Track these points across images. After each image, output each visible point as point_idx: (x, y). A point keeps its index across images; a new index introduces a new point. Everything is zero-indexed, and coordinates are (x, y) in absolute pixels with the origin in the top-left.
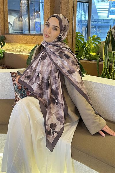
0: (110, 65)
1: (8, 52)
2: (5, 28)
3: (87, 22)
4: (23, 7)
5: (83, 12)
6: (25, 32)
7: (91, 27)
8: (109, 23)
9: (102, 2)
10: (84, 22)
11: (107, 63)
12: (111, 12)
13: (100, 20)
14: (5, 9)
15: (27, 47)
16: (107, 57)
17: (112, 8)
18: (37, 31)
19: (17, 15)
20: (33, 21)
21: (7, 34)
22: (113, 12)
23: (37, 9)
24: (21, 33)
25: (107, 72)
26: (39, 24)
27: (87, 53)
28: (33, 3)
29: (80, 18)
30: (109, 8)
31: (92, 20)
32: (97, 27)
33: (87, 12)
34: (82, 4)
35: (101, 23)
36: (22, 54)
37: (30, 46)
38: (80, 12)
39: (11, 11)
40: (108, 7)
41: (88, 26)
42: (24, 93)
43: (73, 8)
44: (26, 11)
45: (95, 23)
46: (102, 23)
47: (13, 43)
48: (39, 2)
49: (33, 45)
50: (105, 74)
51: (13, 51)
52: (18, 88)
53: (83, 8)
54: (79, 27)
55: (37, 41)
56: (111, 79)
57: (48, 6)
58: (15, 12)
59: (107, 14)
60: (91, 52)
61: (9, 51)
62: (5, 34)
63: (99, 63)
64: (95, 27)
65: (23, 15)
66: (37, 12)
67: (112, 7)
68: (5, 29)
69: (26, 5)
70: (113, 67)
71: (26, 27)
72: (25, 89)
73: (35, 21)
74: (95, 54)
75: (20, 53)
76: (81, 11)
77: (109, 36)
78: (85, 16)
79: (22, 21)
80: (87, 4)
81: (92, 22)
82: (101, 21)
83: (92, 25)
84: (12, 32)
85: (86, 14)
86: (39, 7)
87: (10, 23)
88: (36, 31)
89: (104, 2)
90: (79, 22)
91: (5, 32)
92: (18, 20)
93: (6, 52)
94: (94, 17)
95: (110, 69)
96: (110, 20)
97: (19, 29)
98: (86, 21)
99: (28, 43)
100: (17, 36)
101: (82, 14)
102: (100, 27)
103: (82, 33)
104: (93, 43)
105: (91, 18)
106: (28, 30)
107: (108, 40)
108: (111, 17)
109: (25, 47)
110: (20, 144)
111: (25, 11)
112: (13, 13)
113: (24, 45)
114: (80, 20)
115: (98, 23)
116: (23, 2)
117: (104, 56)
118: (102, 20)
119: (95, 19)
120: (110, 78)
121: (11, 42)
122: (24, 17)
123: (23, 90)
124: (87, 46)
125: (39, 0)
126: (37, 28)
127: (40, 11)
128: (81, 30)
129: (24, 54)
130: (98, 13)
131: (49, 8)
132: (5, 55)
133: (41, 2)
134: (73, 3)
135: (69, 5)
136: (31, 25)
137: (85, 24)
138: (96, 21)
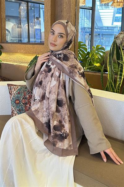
0: (115, 77)
1: (5, 62)
2: (2, 37)
3: (90, 29)
4: (22, 13)
5: (86, 19)
6: (24, 39)
7: (94, 34)
8: (114, 30)
10: (87, 29)
11: (112, 75)
13: (104, 27)
14: (2, 16)
15: (26, 57)
16: (111, 69)
19: (16, 21)
20: (32, 28)
21: (3, 43)
22: (118, 19)
23: (37, 16)
24: (20, 42)
25: (112, 85)
26: (39, 31)
27: (90, 64)
28: (33, 9)
29: (83, 25)
30: (114, 15)
31: (96, 27)
32: (101, 35)
33: (90, 19)
34: (85, 11)
35: (105, 30)
36: (20, 64)
37: (29, 55)
38: (83, 19)
39: (9, 18)
40: (112, 14)
41: (91, 34)
42: (22, 108)
43: (75, 17)
44: (26, 17)
45: (99, 30)
46: (107, 30)
48: (40, 8)
49: (32, 55)
50: (110, 87)
51: (10, 61)
52: (15, 102)
53: (86, 15)
54: (82, 34)
55: (36, 50)
56: (116, 93)
57: (49, 14)
59: (112, 22)
60: (95, 62)
61: (7, 61)
63: (104, 75)
64: (99, 35)
65: (22, 21)
66: (38, 18)
67: (117, 14)
69: (26, 11)
70: (118, 80)
71: (25, 34)
72: (23, 103)
73: (35, 28)
74: (99, 65)
75: (18, 63)
77: (114, 47)
78: (88, 23)
79: (21, 28)
80: (90, 10)
81: (95, 29)
82: (105, 28)
83: (97, 32)
84: (10, 40)
85: (89, 21)
86: (38, 14)
87: (8, 30)
88: (36, 38)
89: (107, 9)
90: (82, 29)
91: (2, 41)
93: (3, 62)
94: (97, 24)
95: (115, 82)
96: (115, 27)
97: (17, 36)
99: (27, 53)
100: (15, 45)
101: (85, 21)
102: (104, 35)
103: (86, 41)
104: (97, 54)
105: (95, 25)
106: (27, 38)
107: (112, 51)
109: (23, 57)
112: (12, 19)
113: (23, 55)
114: (83, 27)
115: (102, 30)
116: (22, 8)
117: (108, 68)
118: (106, 27)
119: (99, 26)
120: (115, 91)
121: (9, 52)
122: (23, 23)
123: (20, 105)
124: (90, 56)
125: (40, 6)
126: (37, 35)
127: (40, 18)
128: (84, 37)
129: (22, 64)
130: (102, 20)
131: (50, 16)
132: (2, 65)
133: (42, 8)
134: (75, 11)
135: (71, 14)
136: (31, 32)
137: (88, 31)
138: (100, 28)
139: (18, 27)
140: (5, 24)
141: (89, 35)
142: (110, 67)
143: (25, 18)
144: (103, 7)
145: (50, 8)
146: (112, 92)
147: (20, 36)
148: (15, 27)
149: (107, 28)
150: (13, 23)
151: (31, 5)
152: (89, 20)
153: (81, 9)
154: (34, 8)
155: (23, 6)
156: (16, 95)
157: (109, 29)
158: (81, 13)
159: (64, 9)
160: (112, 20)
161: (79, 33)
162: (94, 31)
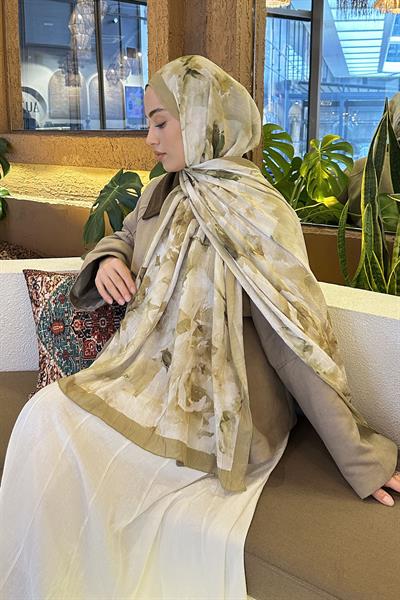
0: (387, 242)
1: (19, 197)
2: (8, 112)
3: (307, 87)
4: (78, 36)
5: (291, 52)
6: (88, 122)
7: (320, 103)
8: (384, 89)
9: (357, 18)
10: (296, 86)
11: (376, 235)
12: (389, 53)
13: (353, 78)
15: (90, 177)
16: (374, 214)
17: (394, 39)
18: (132, 121)
19: (60, 62)
20: (116, 85)
22: (399, 51)
23: (129, 43)
24: (76, 130)
25: (375, 269)
26: (139, 94)
27: (304, 199)
28: (116, 21)
30: (385, 39)
31: (325, 80)
32: (342, 103)
33: (307, 53)
34: (288, 24)
35: (355, 90)
36: (71, 203)
37: (98, 173)
38: (283, 52)
39: (33, 51)
40: (380, 35)
41: (310, 103)
42: (73, 347)
43: (251, 39)
44: (92, 50)
45: (334, 89)
46: (361, 90)
47: (39, 166)
48: (139, 19)
49: (110, 172)
50: (369, 274)
51: (38, 192)
52: (49, 329)
53: (291, 40)
54: (280, 104)
55: (123, 156)
56: (391, 293)
57: (162, 31)
58: (50, 54)
59: (378, 60)
60: (320, 193)
61: (26, 193)
62: (10, 132)
63: (348, 235)
64: (336, 104)
65: (80, 63)
66: (131, 52)
67: (394, 34)
68: (8, 116)
69: (91, 30)
70: (397, 250)
71: (91, 107)
72: (76, 332)
73: (124, 83)
74: (333, 203)
75: (63, 198)
76: (287, 49)
78: (300, 68)
79: (77, 84)
80: (305, 23)
81: (323, 87)
82: (355, 83)
83: (326, 97)
84: (43, 124)
85: (303, 61)
86: (136, 33)
87: (28, 90)
88: (129, 119)
89: (364, 17)
90: (278, 86)
91: (9, 126)
92: (64, 80)
93: (13, 196)
94: (329, 69)
95: (387, 257)
96: (389, 79)
97: (67, 113)
98: (304, 83)
99: (91, 163)
100: (53, 138)
101: (291, 58)
102: (353, 104)
103: (292, 126)
104: (324, 164)
105: (322, 73)
106: (98, 117)
107: (376, 152)
108: (391, 67)
109: (81, 180)
111: (86, 49)
112: (48, 56)
113: (79, 171)
114: (282, 79)
115: (346, 89)
116: (80, 17)
117: (364, 211)
118: (359, 79)
119: (334, 76)
120: (387, 288)
121: (31, 161)
122: (85, 69)
123: (68, 337)
124: (303, 173)
125: (138, 12)
126: (131, 108)
127: (139, 51)
128: (287, 114)
129: (77, 203)
130: (346, 56)
131: (167, 39)
132: (10, 207)
133: (145, 19)
134: (250, 21)
135: (238, 29)
136: (111, 99)
137: (299, 92)
138: (339, 83)
139: (68, 83)
140: (19, 71)
141: (304, 106)
142: (368, 209)
143: (90, 53)
144: (349, 11)
145: (166, 13)
146: (375, 291)
147: (76, 112)
148: (60, 81)
150: (51, 68)
151: (109, 9)
152: (303, 56)
153: (276, 20)
154: (119, 21)
155: (83, 16)
156: (53, 306)
157: (369, 84)
158: (272, 30)
159: (214, 13)
160: (378, 55)
161: (270, 99)
162: (320, 92)
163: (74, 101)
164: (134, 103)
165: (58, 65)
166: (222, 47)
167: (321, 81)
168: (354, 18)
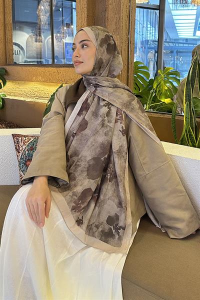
0: (197, 122)
1: (11, 98)
2: (6, 55)
3: (157, 43)
4: (42, 17)
5: (149, 26)
7: (164, 51)
9: (182, 9)
10: (152, 43)
11: (191, 118)
12: (199, 26)
13: (180, 39)
15: (47, 88)
16: (190, 107)
18: (68, 60)
19: (32, 30)
20: (60, 42)
21: (9, 65)
23: (67, 21)
24: (40, 64)
25: (191, 135)
27: (155, 99)
28: (61, 9)
29: (144, 36)
30: (197, 19)
31: (166, 40)
32: (175, 52)
33: (157, 26)
34: (147, 12)
35: (182, 45)
36: (37, 101)
37: (51, 85)
38: (145, 26)
39: (19, 24)
40: (194, 17)
41: (158, 51)
43: (128, 19)
44: (48, 24)
45: (171, 45)
46: (185, 45)
47: (20, 82)
48: (72, 9)
50: (187, 138)
51: (20, 95)
52: (25, 164)
53: (149, 20)
54: (143, 51)
55: (63, 77)
56: (199, 148)
57: (83, 15)
58: (28, 26)
59: (193, 30)
60: (163, 97)
61: (14, 95)
63: (176, 118)
64: (172, 52)
65: (42, 31)
66: (68, 25)
68: (6, 57)
69: (48, 14)
71: (47, 53)
73: (64, 41)
74: (169, 102)
75: (33, 98)
76: (147, 24)
78: (154, 33)
79: (41, 41)
80: (156, 11)
81: (165, 43)
82: (182, 42)
83: (166, 48)
84: (24, 61)
85: (155, 30)
87: (16, 44)
89: (186, 8)
90: (142, 43)
91: (6, 62)
92: (34, 39)
93: (8, 97)
94: (168, 34)
96: (199, 39)
97: (35, 56)
98: (156, 41)
99: (47, 81)
100: (29, 68)
101: (149, 29)
102: (180, 52)
103: (149, 63)
104: (165, 82)
105: (165, 36)
106: (51, 57)
107: (192, 76)
109: (42, 89)
110: (25, 269)
111: (46, 24)
112: (26, 27)
113: (41, 85)
114: (144, 39)
115: (177, 44)
116: (42, 8)
118: (183, 39)
119: (171, 38)
120: (197, 145)
121: (17, 79)
122: (45, 34)
124: (155, 86)
125: (72, 5)
126: (67, 53)
127: (72, 25)
128: (147, 57)
129: (40, 101)
130: (177, 28)
131: (86, 19)
132: (6, 102)
133: (75, 9)
134: (128, 10)
135: (122, 14)
136: (58, 49)
137: (153, 46)
138: (174, 41)
139: (36, 41)
140: (12, 34)
141: (155, 53)
142: (187, 105)
143: (47, 26)
144: (179, 5)
145: (86, 6)
146: (191, 146)
147: (40, 55)
148: (32, 40)
149: (185, 42)
150: (28, 33)
151: (57, 3)
152: (155, 28)
153: (141, 9)
154: (62, 9)
155: (44, 7)
156: (27, 152)
157: (189, 42)
158: (139, 14)
159: (110, 6)
160: (193, 27)
161: (138, 49)
162: (163, 46)
163: (39, 50)
164: (69, 51)
165: (31, 32)
166: (114, 23)
167: (164, 40)
168: (181, 9)
